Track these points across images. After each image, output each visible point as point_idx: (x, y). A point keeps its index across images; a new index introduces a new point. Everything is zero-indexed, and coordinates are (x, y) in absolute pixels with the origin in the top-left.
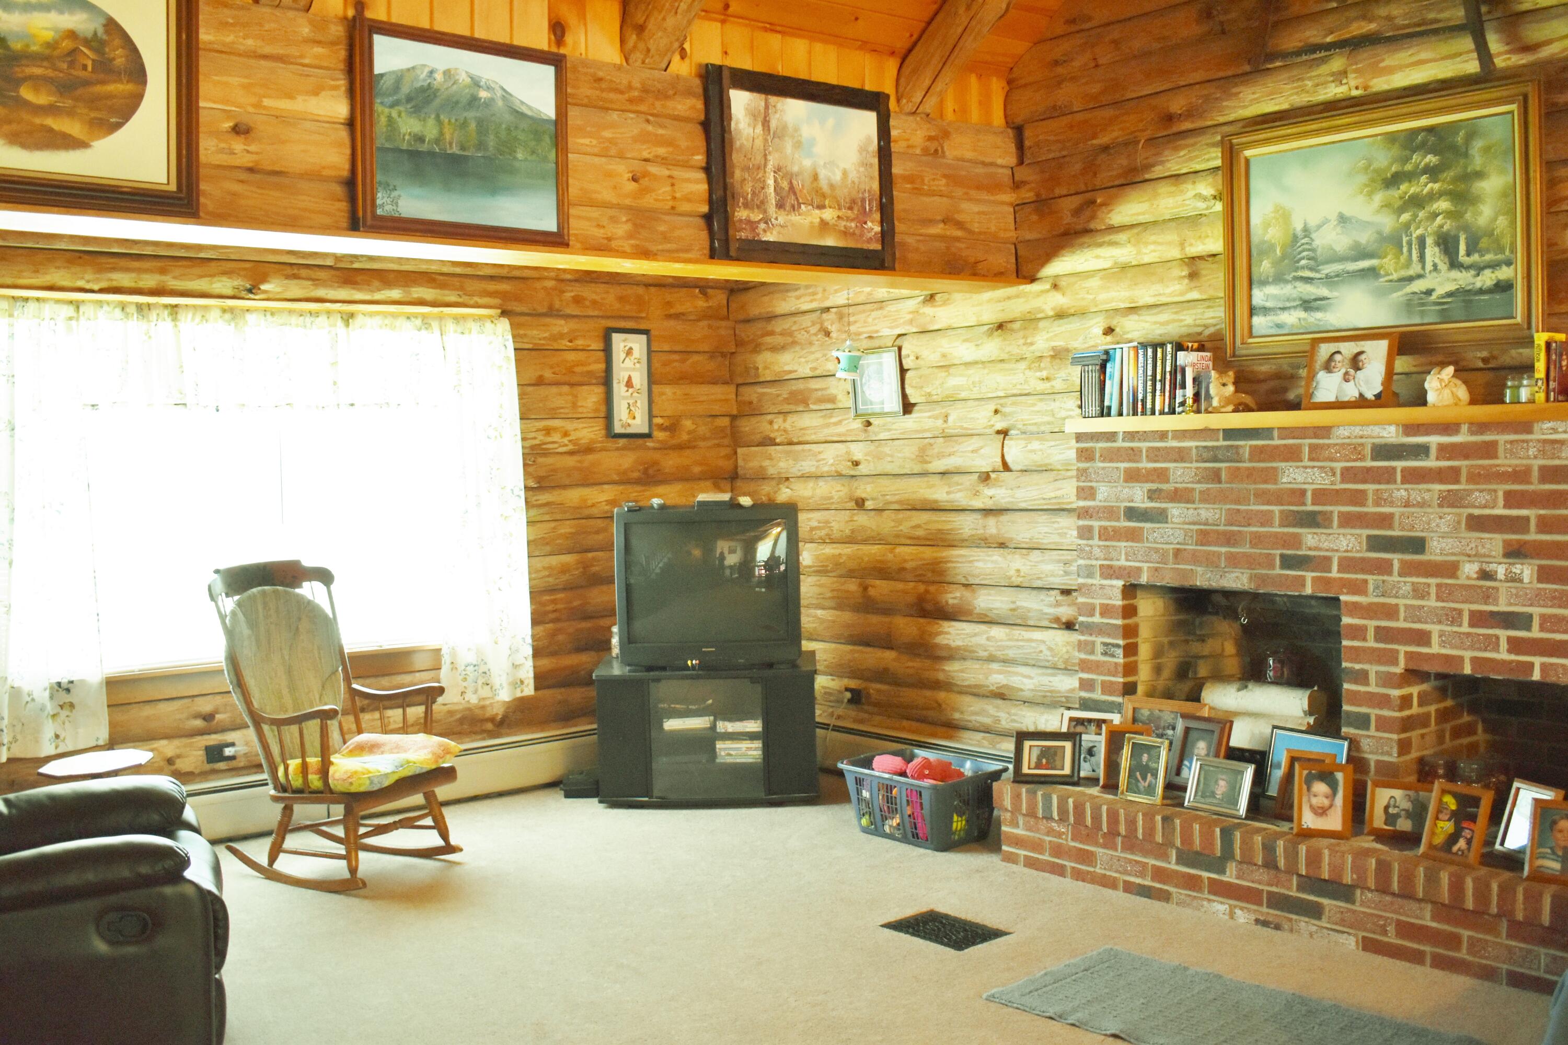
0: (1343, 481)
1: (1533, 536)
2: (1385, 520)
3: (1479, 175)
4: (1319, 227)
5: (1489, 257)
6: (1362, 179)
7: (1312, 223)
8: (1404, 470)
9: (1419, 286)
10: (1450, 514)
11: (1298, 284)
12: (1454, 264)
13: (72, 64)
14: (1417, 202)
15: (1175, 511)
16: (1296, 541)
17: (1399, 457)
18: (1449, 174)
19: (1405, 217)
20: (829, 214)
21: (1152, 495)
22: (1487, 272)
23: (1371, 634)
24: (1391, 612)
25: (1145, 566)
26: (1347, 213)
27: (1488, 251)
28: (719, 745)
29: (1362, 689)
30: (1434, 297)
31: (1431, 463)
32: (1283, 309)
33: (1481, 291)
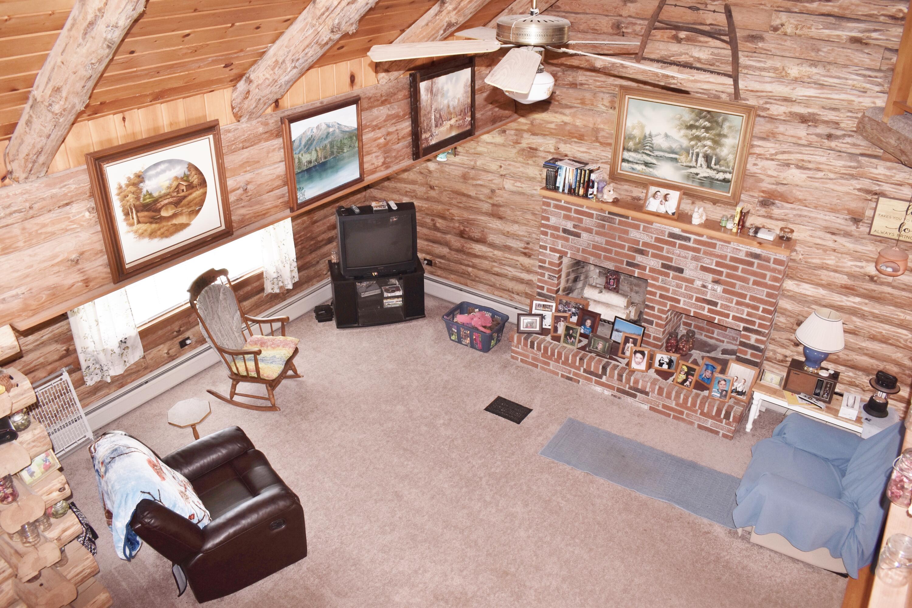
0: (655, 242)
1: (723, 278)
2: (671, 259)
3: (725, 136)
4: (656, 136)
5: (723, 168)
6: (678, 122)
7: (653, 133)
8: (679, 244)
9: (693, 170)
10: (694, 263)
11: (644, 155)
12: (709, 167)
13: (178, 192)
14: (698, 138)
15: (584, 235)
16: (634, 258)
17: (679, 239)
18: (714, 132)
19: (693, 143)
20: (453, 122)
21: (575, 226)
22: (721, 174)
23: (658, 295)
24: (667, 290)
25: (569, 252)
26: (669, 134)
27: (723, 166)
28: (385, 301)
29: (652, 312)
30: (699, 176)
31: (691, 244)
32: (637, 163)
33: (717, 180)
